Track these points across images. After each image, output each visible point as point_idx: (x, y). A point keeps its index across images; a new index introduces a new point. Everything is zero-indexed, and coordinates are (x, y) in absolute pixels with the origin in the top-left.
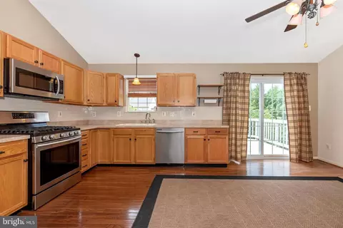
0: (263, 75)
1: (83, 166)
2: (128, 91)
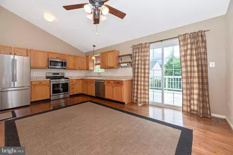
0: (161, 41)
1: (71, 92)
2: (95, 63)
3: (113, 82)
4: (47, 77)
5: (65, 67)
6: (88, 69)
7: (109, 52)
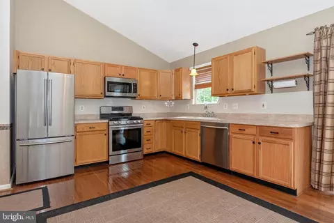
1: (147, 148)
2: (194, 83)
3: (254, 131)
4: (103, 116)
5: (134, 95)
6: (178, 98)
7: (237, 54)
